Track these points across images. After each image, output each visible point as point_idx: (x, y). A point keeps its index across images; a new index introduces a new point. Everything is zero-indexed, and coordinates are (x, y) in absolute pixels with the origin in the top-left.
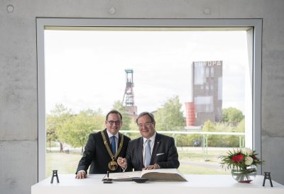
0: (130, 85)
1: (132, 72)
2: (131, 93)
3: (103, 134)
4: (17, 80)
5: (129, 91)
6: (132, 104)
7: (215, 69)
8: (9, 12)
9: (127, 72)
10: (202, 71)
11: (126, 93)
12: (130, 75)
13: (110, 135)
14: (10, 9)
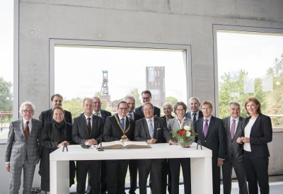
0: (105, 81)
1: (107, 72)
2: (106, 87)
3: (116, 117)
4: (36, 80)
5: (105, 85)
6: (107, 94)
7: (160, 72)
8: (31, 34)
9: (104, 72)
10: (153, 73)
11: (103, 86)
12: (105, 74)
13: (120, 118)
14: (32, 32)
